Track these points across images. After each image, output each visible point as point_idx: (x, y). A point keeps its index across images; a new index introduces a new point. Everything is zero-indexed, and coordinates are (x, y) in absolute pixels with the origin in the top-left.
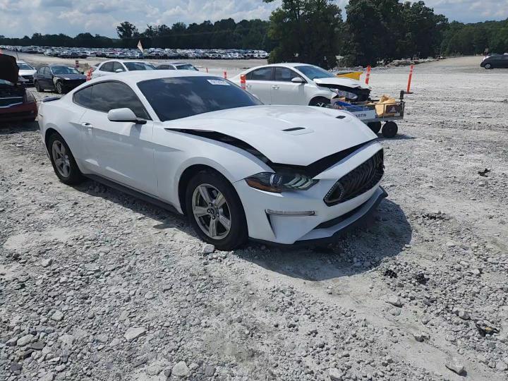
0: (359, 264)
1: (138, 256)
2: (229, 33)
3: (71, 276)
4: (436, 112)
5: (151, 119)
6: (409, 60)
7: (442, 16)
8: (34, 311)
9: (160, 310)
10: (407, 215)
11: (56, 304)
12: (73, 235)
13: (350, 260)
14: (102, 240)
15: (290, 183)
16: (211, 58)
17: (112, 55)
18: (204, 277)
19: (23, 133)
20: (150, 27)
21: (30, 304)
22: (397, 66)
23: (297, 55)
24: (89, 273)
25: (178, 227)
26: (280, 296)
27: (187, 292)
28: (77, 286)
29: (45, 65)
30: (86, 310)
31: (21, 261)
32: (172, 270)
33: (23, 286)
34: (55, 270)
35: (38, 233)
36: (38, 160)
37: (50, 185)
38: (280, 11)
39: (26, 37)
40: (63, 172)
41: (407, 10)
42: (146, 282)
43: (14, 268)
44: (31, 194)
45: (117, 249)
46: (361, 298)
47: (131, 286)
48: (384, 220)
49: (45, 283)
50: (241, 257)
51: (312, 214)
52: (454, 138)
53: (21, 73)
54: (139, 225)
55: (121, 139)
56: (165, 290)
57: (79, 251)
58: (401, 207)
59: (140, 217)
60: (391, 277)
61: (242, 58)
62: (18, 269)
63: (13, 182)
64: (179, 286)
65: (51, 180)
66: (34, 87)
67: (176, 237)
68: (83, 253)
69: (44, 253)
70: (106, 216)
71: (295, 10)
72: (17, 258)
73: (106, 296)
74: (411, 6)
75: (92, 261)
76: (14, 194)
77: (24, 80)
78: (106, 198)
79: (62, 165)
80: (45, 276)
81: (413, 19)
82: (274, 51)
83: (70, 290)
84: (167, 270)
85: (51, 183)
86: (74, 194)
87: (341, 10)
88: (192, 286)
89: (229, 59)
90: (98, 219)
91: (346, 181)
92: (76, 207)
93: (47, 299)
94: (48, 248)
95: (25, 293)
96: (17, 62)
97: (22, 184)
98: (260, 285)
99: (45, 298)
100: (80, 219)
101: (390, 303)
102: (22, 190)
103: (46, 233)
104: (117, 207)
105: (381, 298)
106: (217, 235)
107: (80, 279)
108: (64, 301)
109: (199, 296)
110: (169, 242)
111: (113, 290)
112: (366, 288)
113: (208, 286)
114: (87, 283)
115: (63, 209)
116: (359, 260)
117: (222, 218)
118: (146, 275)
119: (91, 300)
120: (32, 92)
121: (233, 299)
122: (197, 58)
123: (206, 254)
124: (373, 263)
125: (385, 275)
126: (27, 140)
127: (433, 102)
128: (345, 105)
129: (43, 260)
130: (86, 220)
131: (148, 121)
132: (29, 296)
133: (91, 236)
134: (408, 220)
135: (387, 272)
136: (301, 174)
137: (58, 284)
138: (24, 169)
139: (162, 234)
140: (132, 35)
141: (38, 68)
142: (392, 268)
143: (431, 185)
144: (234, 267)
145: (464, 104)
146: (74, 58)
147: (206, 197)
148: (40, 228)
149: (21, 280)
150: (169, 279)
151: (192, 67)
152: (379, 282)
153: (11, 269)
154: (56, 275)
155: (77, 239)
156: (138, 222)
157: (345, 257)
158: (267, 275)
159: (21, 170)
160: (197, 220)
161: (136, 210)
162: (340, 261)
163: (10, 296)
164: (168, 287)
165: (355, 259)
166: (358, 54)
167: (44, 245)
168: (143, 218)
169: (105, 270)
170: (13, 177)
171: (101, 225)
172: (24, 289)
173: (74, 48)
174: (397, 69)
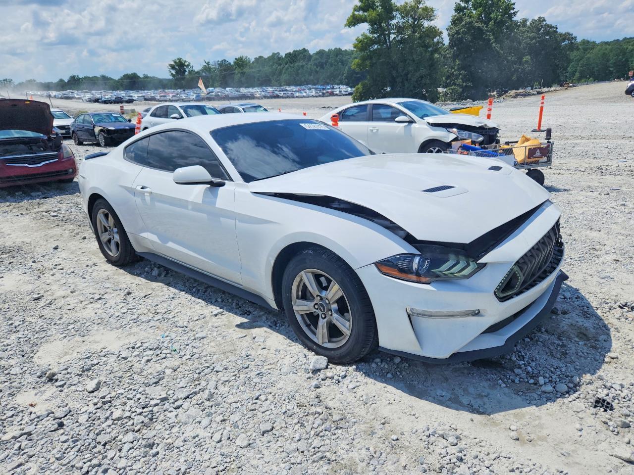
0: (549, 388)
1: (220, 374)
2: (303, 66)
3: (127, 408)
4: (586, 155)
5: (231, 180)
6: (528, 90)
7: (568, 33)
8: (77, 468)
9: (261, 467)
10: (594, 304)
11: (109, 457)
12: (127, 341)
13: (532, 381)
14: (167, 348)
15: (441, 269)
16: (282, 97)
17: (162, 98)
18: (319, 410)
19: (58, 198)
20: (208, 63)
21: (71, 455)
22: (515, 97)
23: (389, 89)
24: (153, 402)
25: (270, 327)
26: (441, 445)
27: (297, 437)
28: (138, 424)
29: (85, 113)
30: (152, 468)
31: (58, 384)
32: (270, 397)
33: (61, 425)
34: (104, 397)
35: (81, 339)
36: (78, 234)
37: (94, 268)
38: (366, 37)
39: (61, 80)
40: (111, 251)
41: (524, 29)
42: (234, 418)
43: (48, 394)
44: (70, 281)
45: (190, 363)
46: (568, 447)
47: (214, 425)
48: (564, 313)
49: (92, 420)
50: (368, 374)
51: (477, 313)
52: (623, 189)
53: (56, 123)
54: (216, 325)
55: (190, 207)
56: (264, 433)
57: (137, 367)
58: (583, 292)
59: (215, 312)
60: (605, 410)
61: (320, 96)
62: (53, 396)
63: (46, 265)
64: (283, 425)
65: (96, 260)
66: (72, 139)
67: (269, 343)
68: (142, 370)
69: (89, 370)
70: (169, 311)
71: (385, 35)
72: (51, 379)
73: (179, 443)
74: (528, 23)
75: (156, 383)
76: (48, 282)
77: (60, 131)
78: (168, 284)
79: (109, 241)
80: (91, 408)
81: (532, 39)
82: (360, 86)
83: (127, 432)
84: (263, 398)
85: (95, 265)
86: (126, 279)
87: (441, 33)
88: (302, 425)
89: (304, 97)
90: (160, 317)
91: (525, 263)
92: (129, 299)
93: (95, 447)
94: (95, 362)
95: (64, 438)
96: (52, 110)
97: (58, 267)
98: (405, 424)
99: (92, 445)
100: (135, 317)
101: (616, 457)
102: (58, 275)
103: (91, 339)
104: (184, 297)
105: (600, 447)
106: (329, 341)
107: (141, 414)
108: (120, 450)
109: (317, 442)
110: (260, 351)
111: (189, 432)
112: (571, 429)
113: (327, 424)
114: (151, 419)
115: (112, 302)
116: (547, 380)
117: (336, 319)
118: (234, 405)
119: (159, 449)
120: (69, 145)
121: (368, 449)
122: (265, 97)
123: (316, 371)
124: (571, 385)
125: (595, 407)
126: (64, 207)
127: (578, 141)
128: (473, 149)
129: (88, 381)
130: (144, 318)
131: (227, 182)
132: (70, 442)
133: (152, 342)
134: (599, 313)
135: (597, 402)
136: (457, 254)
137: (109, 422)
138: (61, 246)
139: (248, 338)
140: (187, 73)
141: (77, 116)
142: (602, 394)
143: (614, 257)
144: (360, 391)
145: (619, 142)
146: (118, 103)
147: (313, 288)
148: (83, 332)
149: (58, 415)
150: (268, 413)
151: (262, 109)
152: (590, 420)
153: (44, 397)
154: (106, 407)
155: (133, 348)
156: (214, 319)
157: (524, 375)
158: (412, 407)
159: (56, 248)
160: (299, 318)
161: (209, 300)
162: (517, 381)
163: (42, 442)
164: (268, 426)
165: (541, 380)
166: (464, 84)
167: (88, 358)
168: (221, 313)
169: (175, 397)
170: (47, 257)
171: (165, 325)
172: (61, 431)
173: (118, 92)
174: (516, 101)
